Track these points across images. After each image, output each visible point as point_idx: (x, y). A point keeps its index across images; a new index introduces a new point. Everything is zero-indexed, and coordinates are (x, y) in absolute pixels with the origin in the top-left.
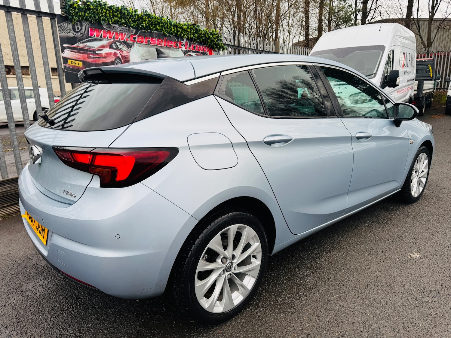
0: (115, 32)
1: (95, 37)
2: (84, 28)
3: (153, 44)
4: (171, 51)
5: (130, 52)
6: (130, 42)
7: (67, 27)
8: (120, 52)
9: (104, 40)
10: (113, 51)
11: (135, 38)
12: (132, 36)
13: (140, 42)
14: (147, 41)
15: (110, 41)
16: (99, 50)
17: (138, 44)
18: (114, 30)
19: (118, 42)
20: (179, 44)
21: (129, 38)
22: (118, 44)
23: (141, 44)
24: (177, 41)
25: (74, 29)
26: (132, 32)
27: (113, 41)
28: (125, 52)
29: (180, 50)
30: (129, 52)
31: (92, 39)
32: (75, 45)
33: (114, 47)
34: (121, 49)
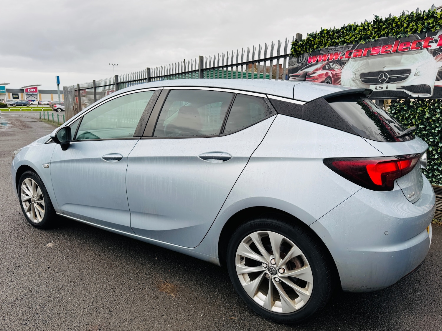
0: (330, 54)
1: (312, 63)
2: (305, 58)
3: (375, 54)
4: (404, 56)
5: (343, 70)
6: (344, 60)
7: (293, 61)
8: (331, 71)
9: (319, 64)
10: (324, 72)
11: (350, 54)
12: (347, 52)
13: (357, 55)
14: (366, 52)
15: (323, 63)
16: (313, 73)
17: (353, 59)
18: (330, 52)
19: (331, 62)
20: (423, 43)
21: (344, 55)
22: (331, 64)
23: (357, 58)
24: (420, 39)
25: (298, 62)
26: (349, 48)
27: (327, 62)
28: (336, 70)
29: (425, 51)
30: (341, 69)
31: (309, 65)
32: (296, 73)
33: (327, 68)
34: (333, 68)
